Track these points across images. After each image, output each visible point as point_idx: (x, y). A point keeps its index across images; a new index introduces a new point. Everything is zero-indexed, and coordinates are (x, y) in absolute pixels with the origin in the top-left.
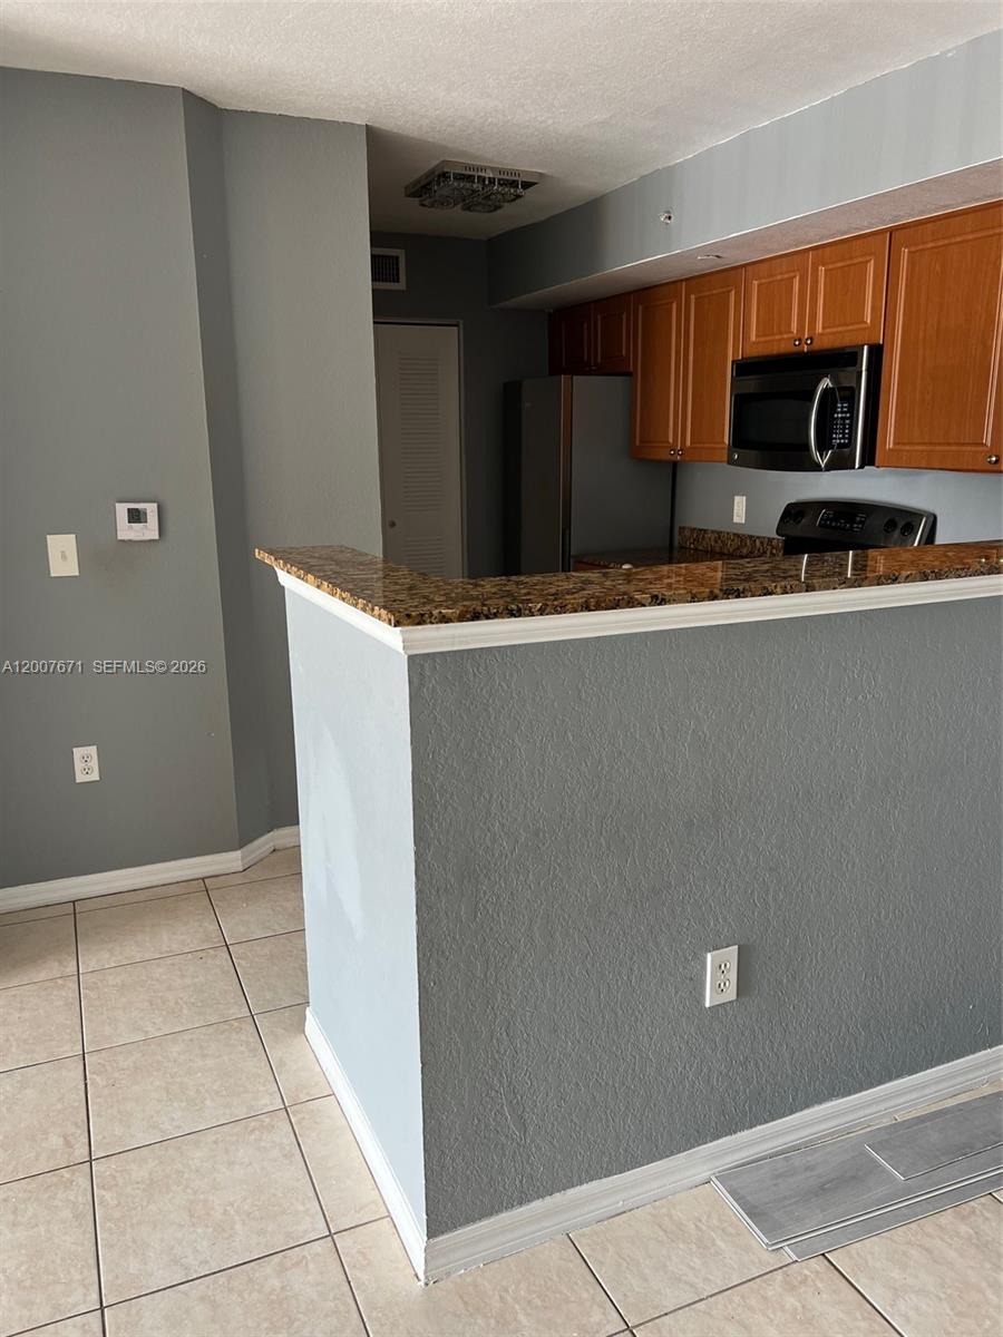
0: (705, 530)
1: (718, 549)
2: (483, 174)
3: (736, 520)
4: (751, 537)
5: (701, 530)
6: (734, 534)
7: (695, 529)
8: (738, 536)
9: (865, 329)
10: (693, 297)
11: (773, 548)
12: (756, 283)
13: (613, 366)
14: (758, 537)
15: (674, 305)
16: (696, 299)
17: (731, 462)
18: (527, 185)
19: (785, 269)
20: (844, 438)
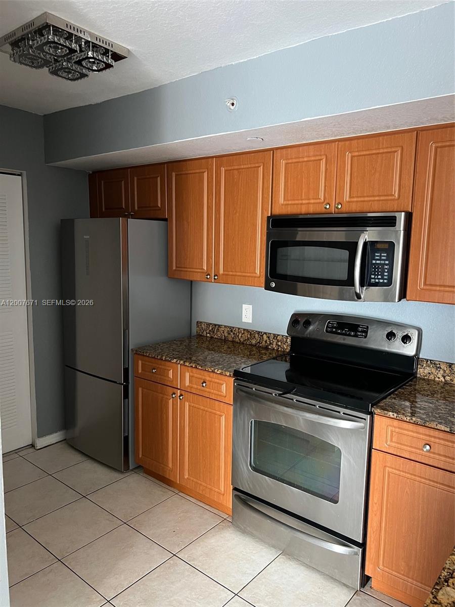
0: (219, 326)
1: (230, 339)
2: (82, 35)
3: (244, 320)
4: (259, 333)
5: (215, 325)
6: (244, 330)
7: (211, 324)
8: (248, 331)
9: (393, 200)
10: (223, 169)
11: (278, 341)
12: (283, 162)
13: (148, 212)
14: (265, 333)
15: (206, 174)
16: (226, 171)
17: (268, 287)
18: (117, 57)
19: (312, 154)
20: (382, 278)
